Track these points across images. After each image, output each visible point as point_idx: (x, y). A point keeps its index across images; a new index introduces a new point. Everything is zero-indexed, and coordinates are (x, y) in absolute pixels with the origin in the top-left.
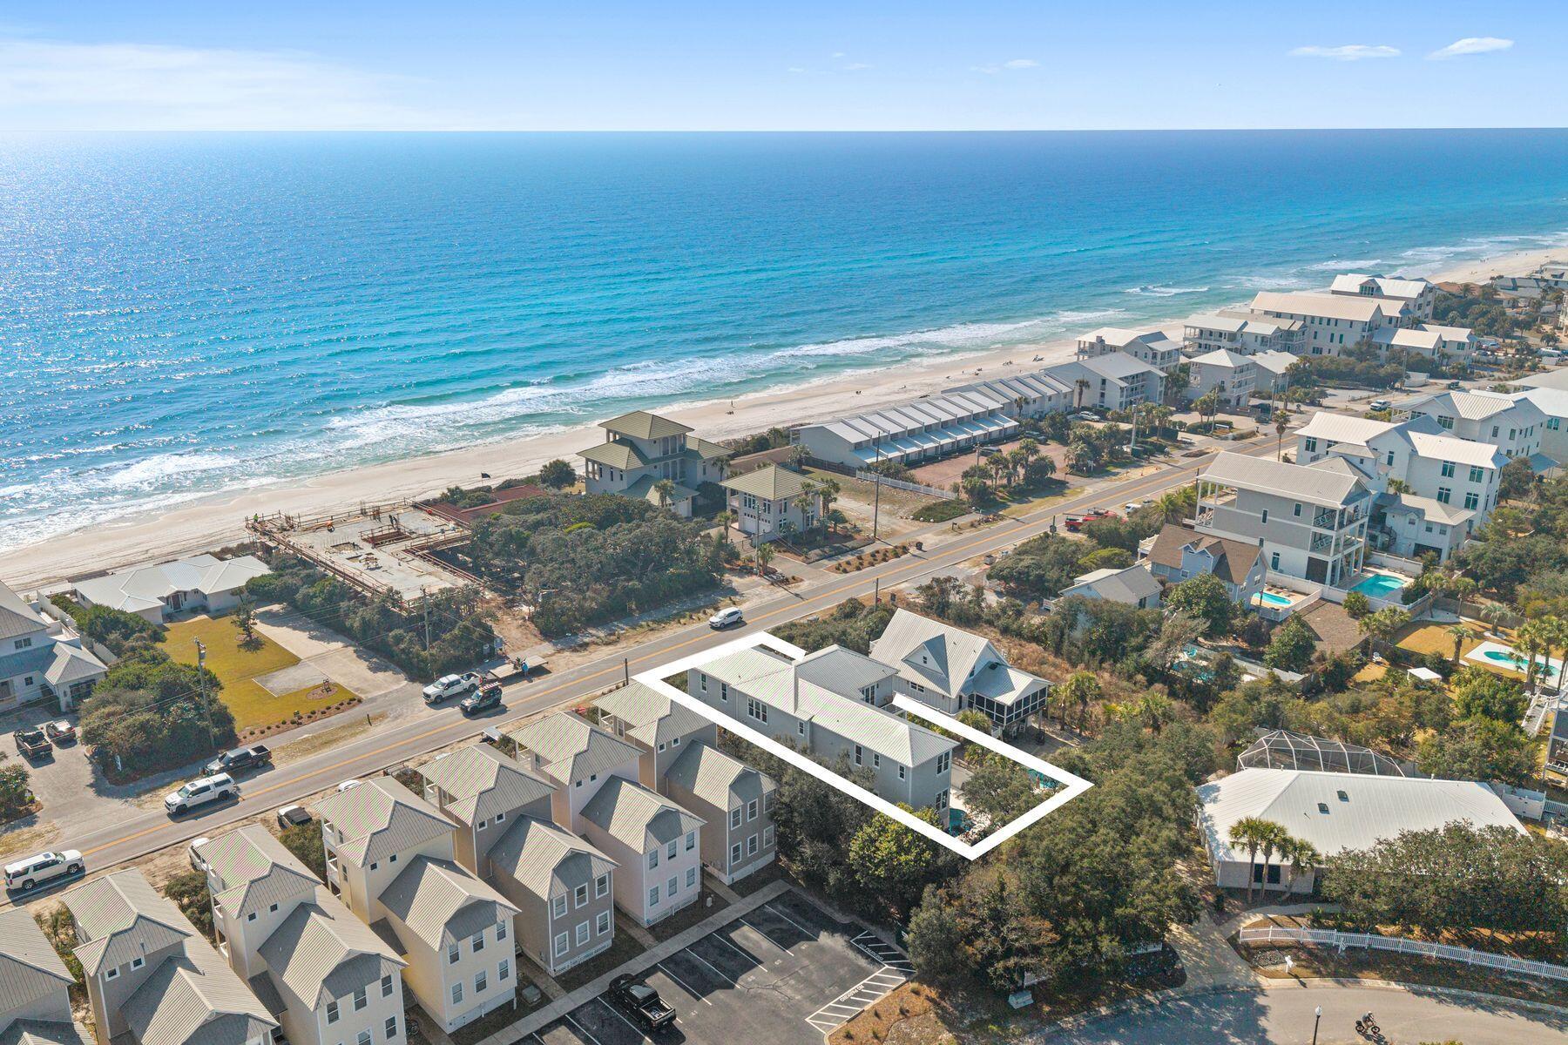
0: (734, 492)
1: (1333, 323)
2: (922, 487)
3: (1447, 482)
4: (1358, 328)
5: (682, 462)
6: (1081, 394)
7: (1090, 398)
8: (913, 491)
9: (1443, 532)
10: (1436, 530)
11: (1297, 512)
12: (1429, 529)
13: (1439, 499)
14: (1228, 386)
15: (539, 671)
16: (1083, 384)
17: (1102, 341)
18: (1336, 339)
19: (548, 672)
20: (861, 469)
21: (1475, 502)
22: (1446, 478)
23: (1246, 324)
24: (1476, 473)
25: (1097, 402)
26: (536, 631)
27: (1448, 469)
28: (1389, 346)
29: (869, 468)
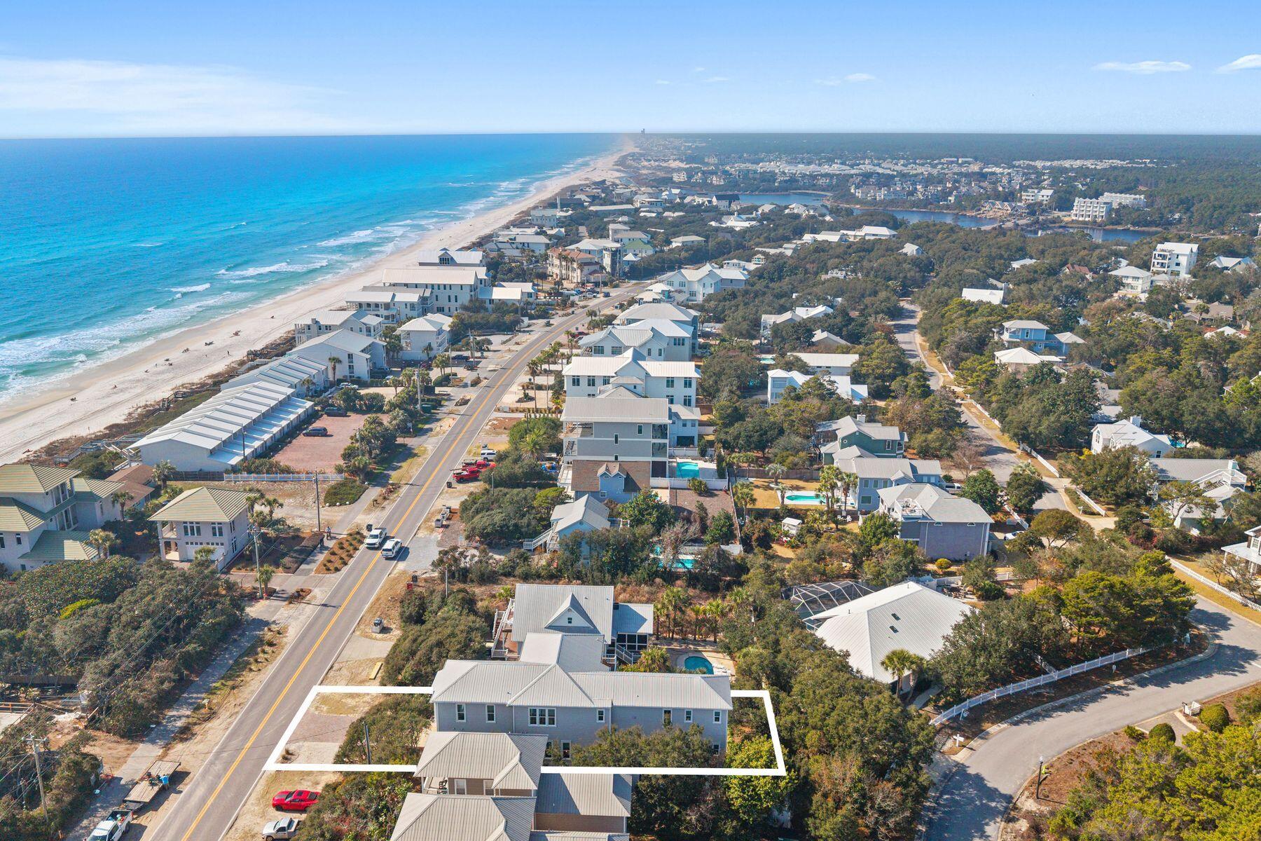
0: (164, 524)
1: (448, 288)
2: (303, 476)
3: (671, 391)
4: (467, 290)
5: (74, 507)
6: (334, 369)
7: (342, 371)
8: (299, 480)
9: (693, 425)
10: (689, 424)
11: (640, 431)
12: (684, 425)
13: (685, 404)
14: (434, 345)
15: (177, 778)
16: (336, 361)
17: (317, 322)
18: (453, 299)
19: (187, 774)
20: (227, 472)
21: (690, 401)
22: (670, 389)
23: (394, 296)
24: (688, 382)
25: (348, 374)
26: (117, 738)
27: (670, 382)
28: (491, 301)
29: (235, 470)
